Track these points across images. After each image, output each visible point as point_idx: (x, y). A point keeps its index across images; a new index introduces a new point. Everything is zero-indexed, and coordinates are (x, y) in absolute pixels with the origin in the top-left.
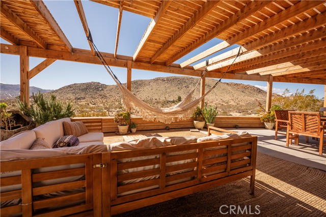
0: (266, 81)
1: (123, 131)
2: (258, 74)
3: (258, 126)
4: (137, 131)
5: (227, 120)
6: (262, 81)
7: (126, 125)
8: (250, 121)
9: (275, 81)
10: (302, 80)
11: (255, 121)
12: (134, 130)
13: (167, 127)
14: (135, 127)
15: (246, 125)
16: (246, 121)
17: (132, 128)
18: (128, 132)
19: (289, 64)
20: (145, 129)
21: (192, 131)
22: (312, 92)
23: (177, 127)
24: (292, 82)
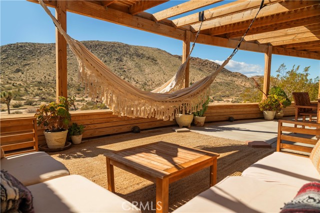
0: (264, 52)
1: (57, 144)
2: (255, 42)
3: (254, 116)
4: (83, 139)
5: (219, 111)
6: (260, 52)
7: (62, 130)
8: (246, 110)
9: (274, 53)
10: (301, 53)
11: (251, 109)
12: (78, 139)
13: (134, 128)
14: (80, 133)
15: (242, 117)
16: (242, 110)
17: (74, 135)
18: (66, 144)
19: (303, 28)
20: (97, 134)
21: (178, 132)
22: (306, 69)
23: (150, 127)
24: (292, 55)
